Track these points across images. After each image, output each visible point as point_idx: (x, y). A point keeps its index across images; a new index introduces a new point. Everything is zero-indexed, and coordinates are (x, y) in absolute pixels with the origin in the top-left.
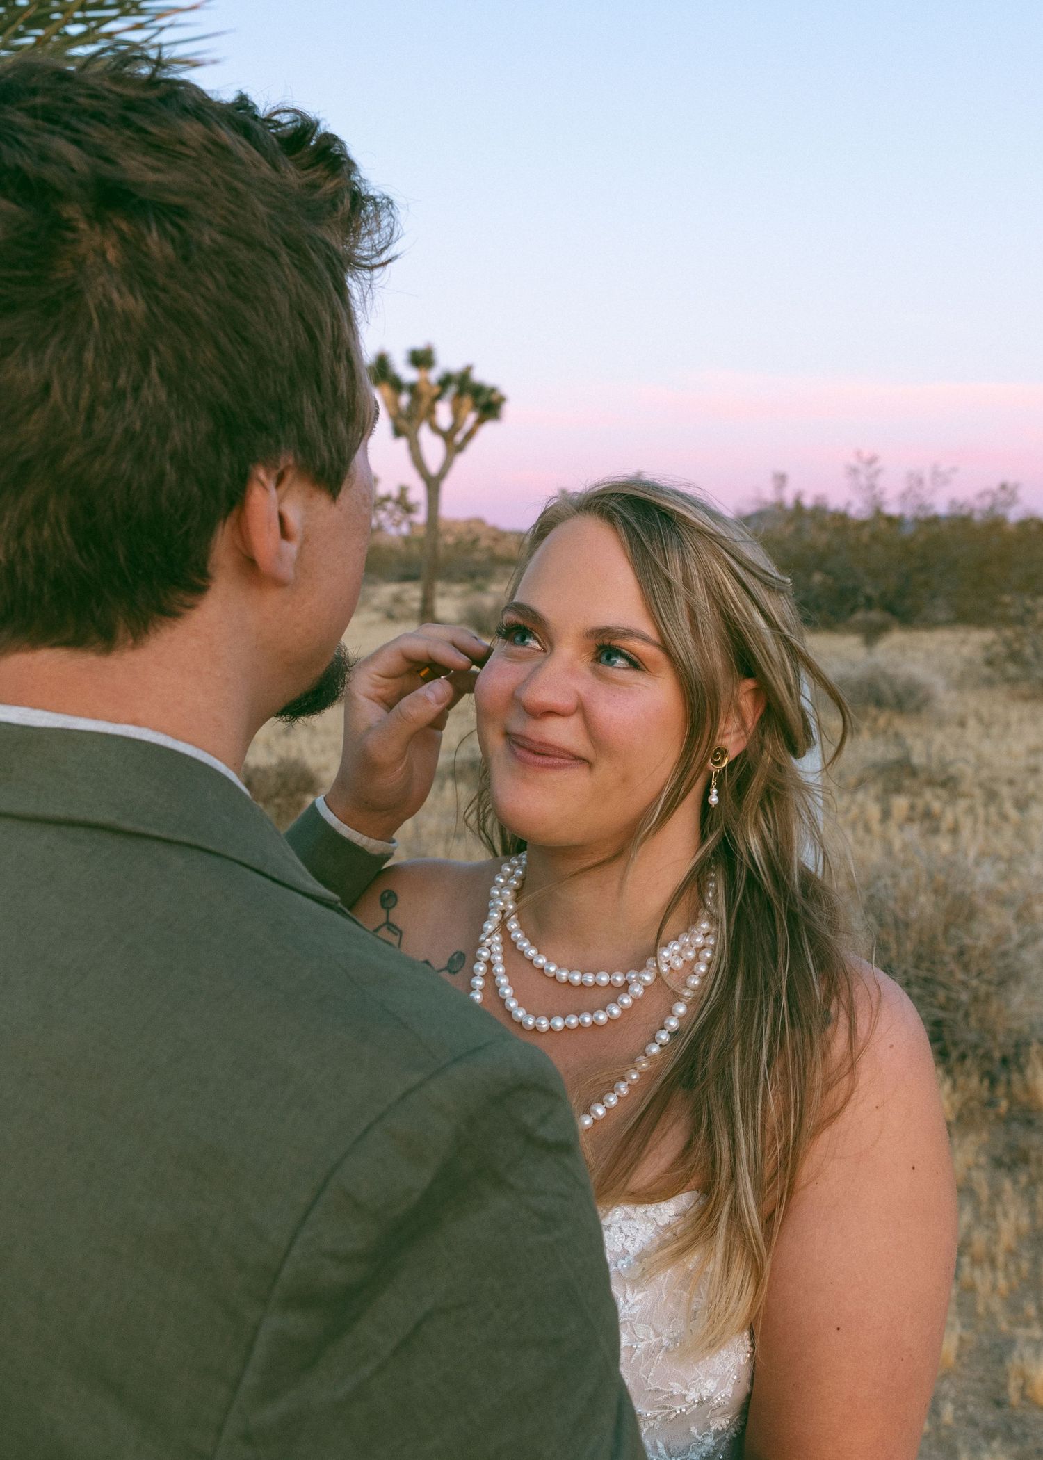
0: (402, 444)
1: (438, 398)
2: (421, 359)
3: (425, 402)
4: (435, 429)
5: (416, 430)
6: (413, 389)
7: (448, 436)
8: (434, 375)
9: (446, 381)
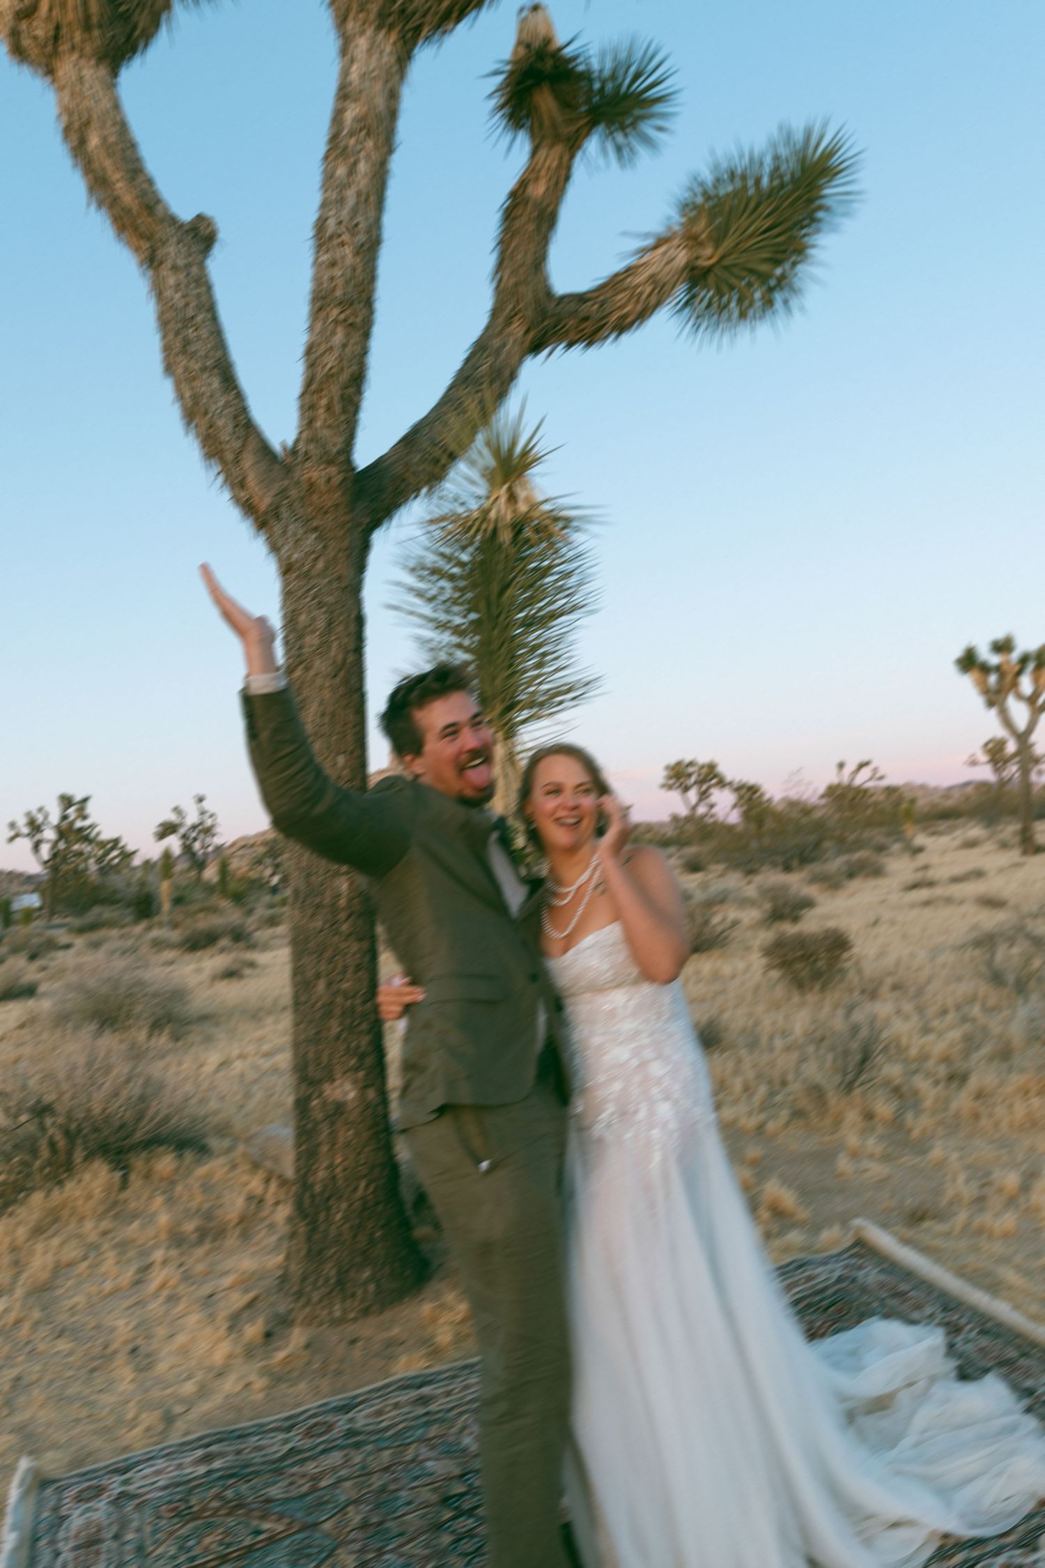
0: (993, 712)
1: (1019, 673)
2: (1002, 646)
3: (1009, 678)
4: (1020, 697)
5: (1005, 699)
6: (998, 669)
7: (1032, 700)
8: (1015, 656)
9: (1024, 660)
